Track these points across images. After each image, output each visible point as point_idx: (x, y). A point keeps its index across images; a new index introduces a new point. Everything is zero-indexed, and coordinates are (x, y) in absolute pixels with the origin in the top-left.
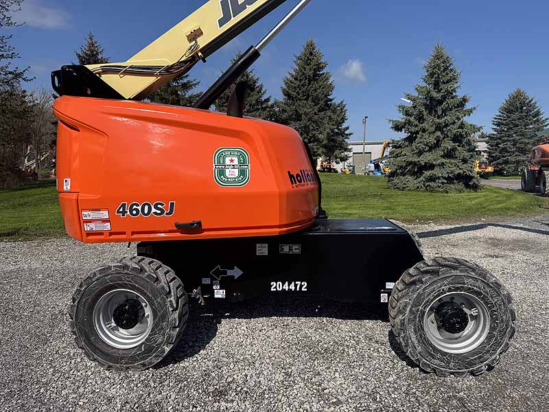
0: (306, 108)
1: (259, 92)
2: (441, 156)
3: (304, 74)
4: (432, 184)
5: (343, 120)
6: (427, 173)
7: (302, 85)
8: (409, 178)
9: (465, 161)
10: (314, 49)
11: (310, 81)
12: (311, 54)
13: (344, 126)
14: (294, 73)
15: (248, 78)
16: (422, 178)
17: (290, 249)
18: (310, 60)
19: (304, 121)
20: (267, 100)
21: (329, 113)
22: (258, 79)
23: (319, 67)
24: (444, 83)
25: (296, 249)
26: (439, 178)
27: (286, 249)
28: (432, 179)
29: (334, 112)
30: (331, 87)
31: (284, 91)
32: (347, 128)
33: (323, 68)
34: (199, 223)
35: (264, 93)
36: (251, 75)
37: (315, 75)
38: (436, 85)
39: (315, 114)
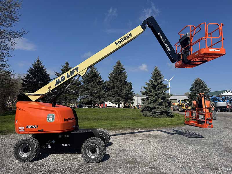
0: (117, 84)
1: (100, 78)
2: (158, 105)
3: (116, 72)
4: (155, 114)
5: (131, 89)
6: (153, 111)
7: (116, 76)
8: (148, 112)
9: (166, 107)
10: (120, 64)
11: (118, 75)
12: (119, 65)
13: (132, 91)
14: (113, 72)
15: (96, 73)
16: (151, 112)
17: (67, 136)
18: (119, 67)
19: (116, 89)
20: (103, 81)
21: (125, 86)
22: (99, 74)
23: (122, 70)
24: (158, 79)
25: (68, 136)
26: (157, 112)
27: (66, 136)
28: (155, 113)
29: (127, 86)
30: (126, 77)
31: (109, 78)
32: (133, 92)
33: (123, 70)
34: (43, 130)
35: (102, 78)
36: (97, 72)
37: (120, 72)
38: (156, 80)
39: (121, 86)
